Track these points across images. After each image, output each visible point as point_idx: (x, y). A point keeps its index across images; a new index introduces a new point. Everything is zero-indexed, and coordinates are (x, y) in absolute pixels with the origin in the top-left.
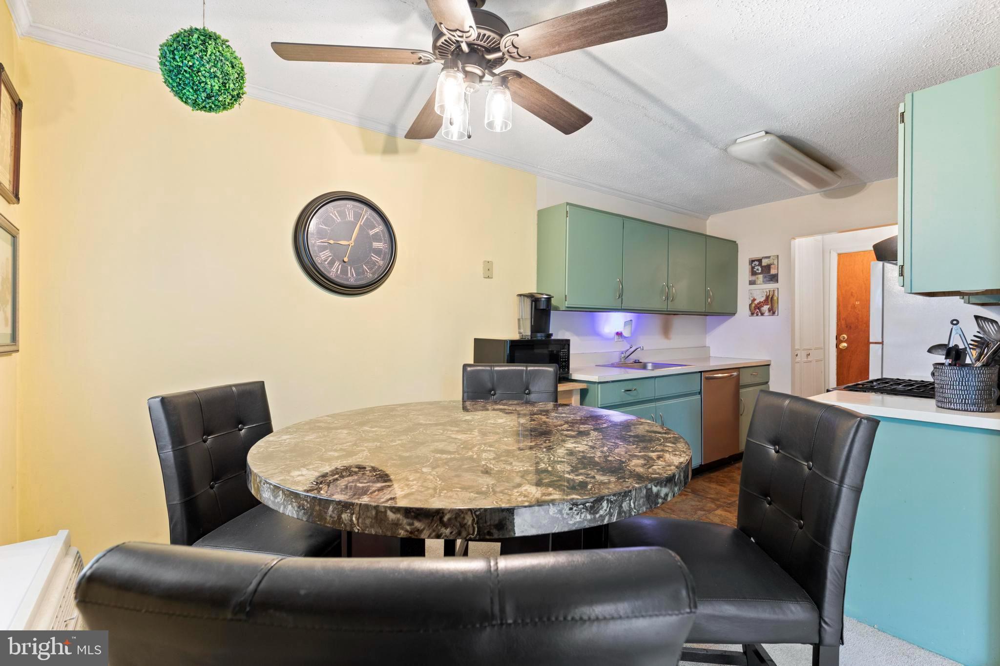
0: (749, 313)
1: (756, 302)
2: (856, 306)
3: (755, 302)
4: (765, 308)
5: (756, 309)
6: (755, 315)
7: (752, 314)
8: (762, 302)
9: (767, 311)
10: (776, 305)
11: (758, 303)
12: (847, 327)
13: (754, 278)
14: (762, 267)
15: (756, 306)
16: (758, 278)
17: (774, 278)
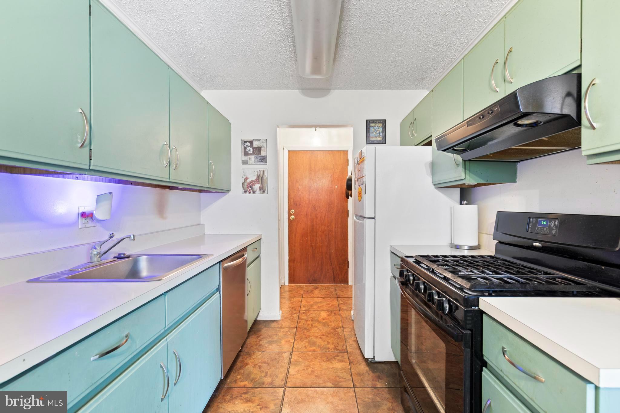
0: (241, 190)
1: (249, 181)
2: (299, 189)
3: (247, 181)
4: (257, 187)
5: (248, 188)
6: (248, 193)
7: (245, 192)
8: (254, 181)
9: (258, 190)
10: (265, 185)
11: (250, 182)
12: (294, 204)
13: (246, 158)
14: (253, 148)
15: (248, 184)
16: (250, 158)
17: (264, 160)
